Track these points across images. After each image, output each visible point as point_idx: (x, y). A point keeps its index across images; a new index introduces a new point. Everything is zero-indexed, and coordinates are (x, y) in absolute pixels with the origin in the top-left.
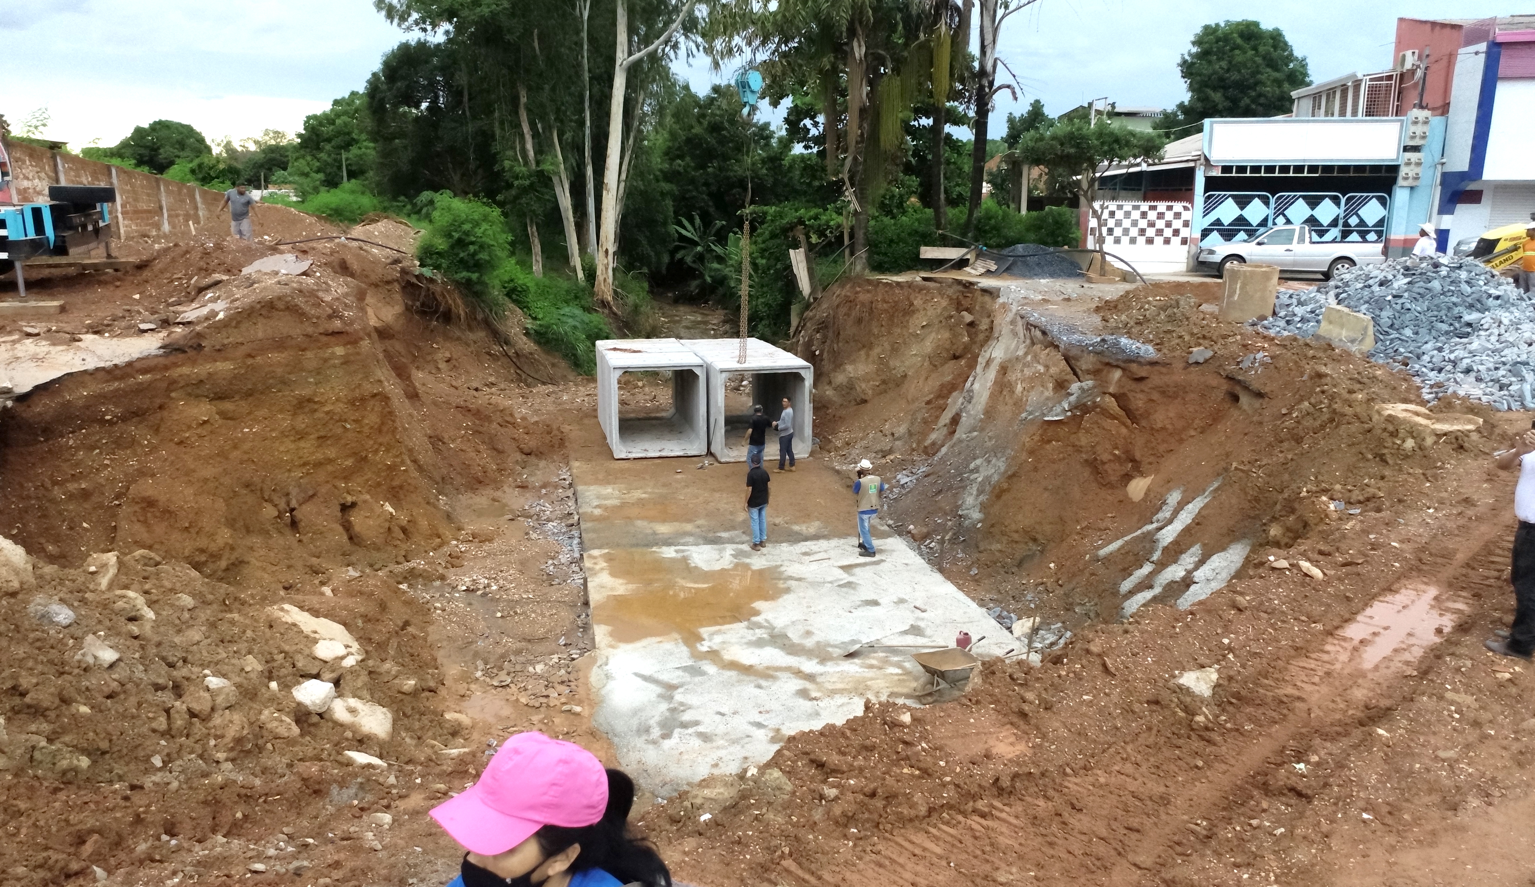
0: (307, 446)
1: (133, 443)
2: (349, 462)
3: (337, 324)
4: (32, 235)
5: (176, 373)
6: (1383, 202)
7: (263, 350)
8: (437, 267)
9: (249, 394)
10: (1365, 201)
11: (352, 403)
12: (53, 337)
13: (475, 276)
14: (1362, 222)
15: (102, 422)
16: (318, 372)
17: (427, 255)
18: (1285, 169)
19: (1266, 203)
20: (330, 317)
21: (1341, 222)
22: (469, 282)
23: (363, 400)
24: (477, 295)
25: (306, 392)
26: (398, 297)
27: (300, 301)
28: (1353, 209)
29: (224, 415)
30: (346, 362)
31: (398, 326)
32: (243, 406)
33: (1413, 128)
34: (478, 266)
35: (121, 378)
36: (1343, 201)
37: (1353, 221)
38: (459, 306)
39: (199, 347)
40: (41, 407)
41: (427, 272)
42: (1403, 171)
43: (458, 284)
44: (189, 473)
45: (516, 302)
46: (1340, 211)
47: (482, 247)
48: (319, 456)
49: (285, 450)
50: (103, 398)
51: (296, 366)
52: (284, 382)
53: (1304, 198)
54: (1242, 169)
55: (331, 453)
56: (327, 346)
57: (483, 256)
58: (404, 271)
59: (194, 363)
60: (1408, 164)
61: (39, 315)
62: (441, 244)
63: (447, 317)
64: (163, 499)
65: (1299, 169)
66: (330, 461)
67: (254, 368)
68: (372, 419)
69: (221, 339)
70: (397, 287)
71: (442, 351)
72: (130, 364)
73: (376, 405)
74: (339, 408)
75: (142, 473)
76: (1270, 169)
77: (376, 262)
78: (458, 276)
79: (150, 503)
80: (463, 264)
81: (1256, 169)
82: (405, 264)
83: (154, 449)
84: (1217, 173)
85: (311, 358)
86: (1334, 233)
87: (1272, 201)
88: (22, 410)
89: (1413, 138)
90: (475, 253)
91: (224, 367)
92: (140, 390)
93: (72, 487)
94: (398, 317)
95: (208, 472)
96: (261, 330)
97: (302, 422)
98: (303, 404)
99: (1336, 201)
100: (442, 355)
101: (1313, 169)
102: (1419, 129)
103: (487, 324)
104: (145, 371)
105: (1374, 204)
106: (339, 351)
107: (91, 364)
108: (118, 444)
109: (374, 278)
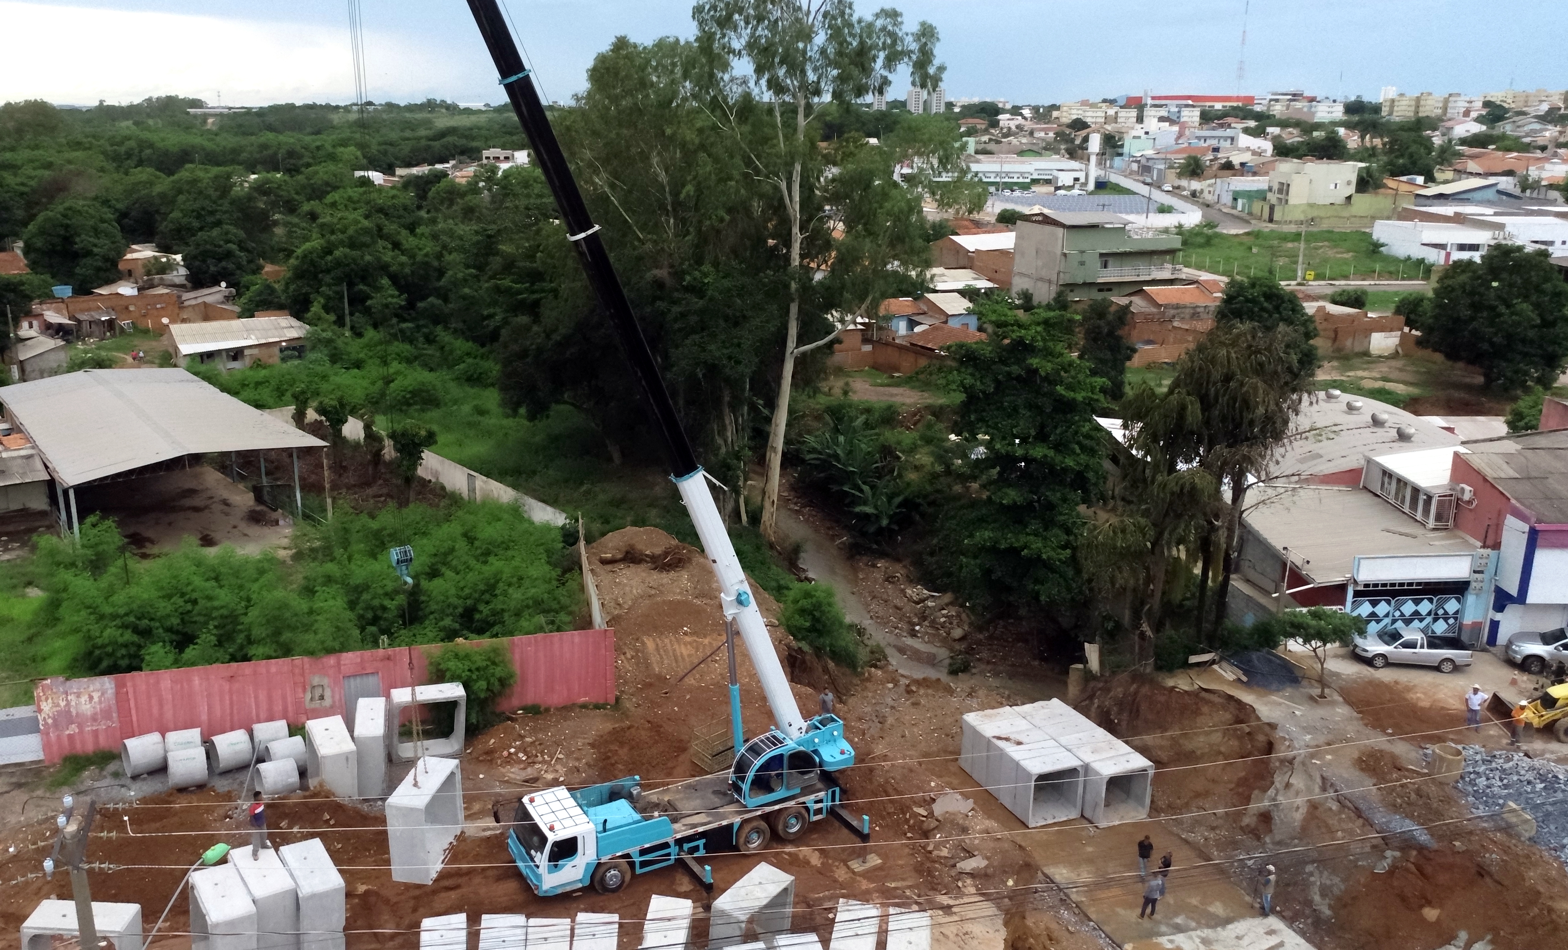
6: (1458, 600)
10: (1447, 600)
14: (1446, 613)
18: (1401, 584)
19: (1389, 604)
21: (1433, 612)
28: (1440, 605)
33: (1478, 560)
36: (1435, 600)
37: (1441, 612)
41: (802, 646)
42: (1473, 585)
46: (1433, 606)
53: (1412, 600)
54: (1375, 585)
60: (1476, 580)
65: (1410, 584)
76: (1393, 584)
81: (1384, 584)
84: (1360, 588)
86: (1429, 619)
87: (1393, 602)
89: (1478, 565)
99: (1431, 600)
101: (1419, 584)
102: (1484, 561)
105: (1453, 601)
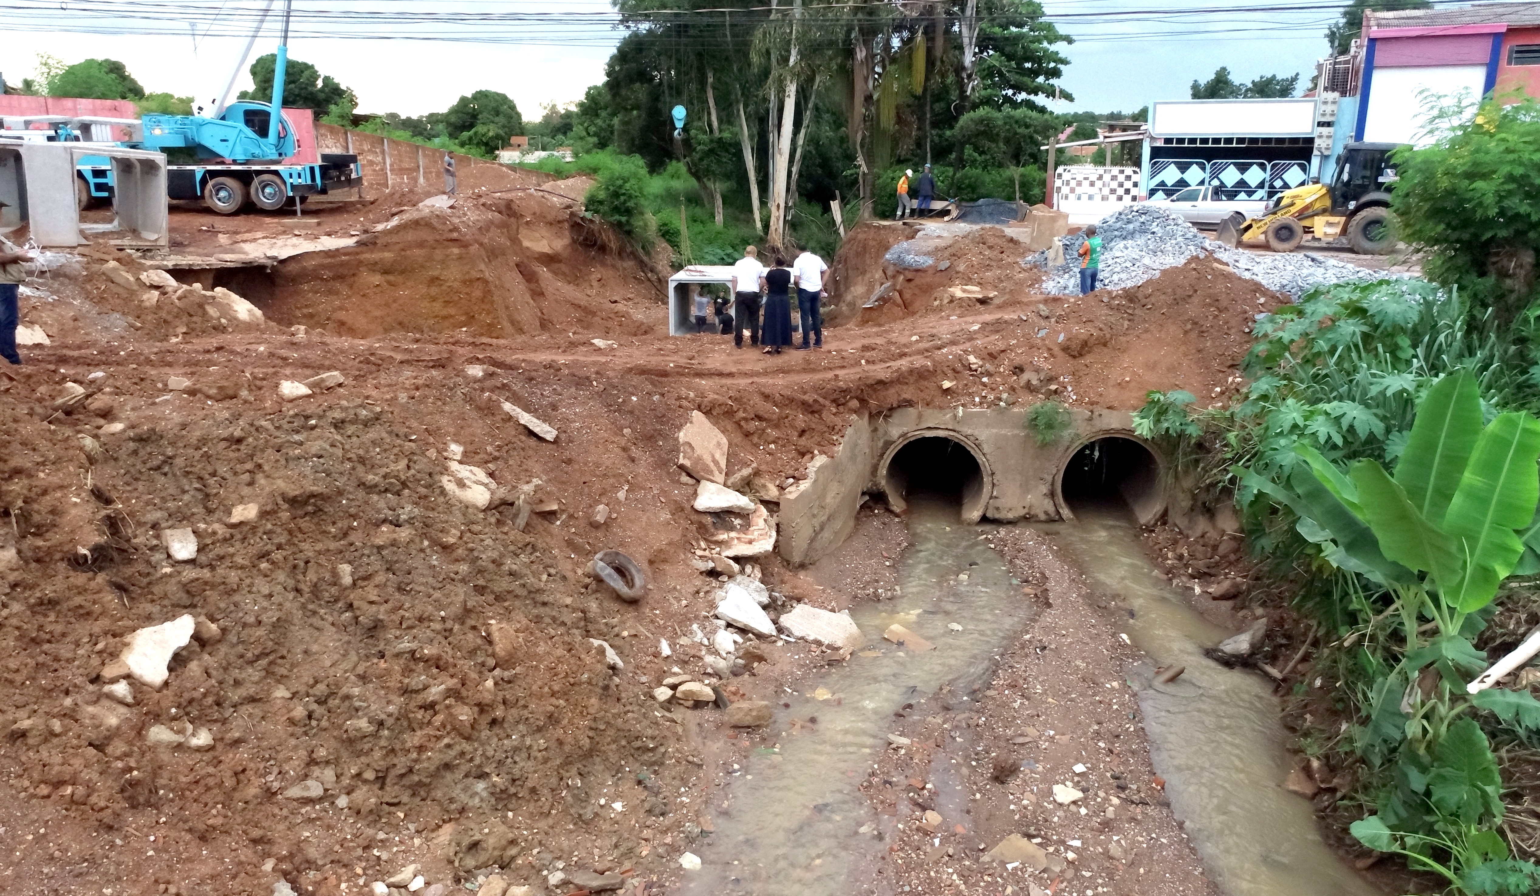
0: (437, 306)
1: (337, 293)
2: (463, 318)
3: (455, 235)
4: (309, 182)
5: (362, 257)
6: (1304, 168)
7: (410, 247)
8: (597, 212)
9: (402, 272)
10: (1287, 167)
11: (464, 282)
12: (307, 237)
13: (624, 219)
14: (1286, 185)
15: (322, 279)
16: (443, 262)
17: (592, 203)
18: (1216, 141)
19: (1203, 169)
20: (451, 231)
21: (1267, 185)
22: (620, 224)
23: (471, 281)
24: (629, 233)
25: (436, 273)
26: (567, 233)
27: (434, 222)
28: (1277, 173)
29: (390, 283)
30: (460, 258)
31: (565, 254)
32: (400, 279)
33: (1323, 107)
34: (628, 212)
35: (333, 257)
36: (1269, 167)
37: (1277, 183)
38: (612, 241)
39: (375, 244)
40: (292, 267)
41: (588, 215)
42: (1317, 142)
43: (612, 225)
44: (367, 312)
45: (669, 241)
46: (1267, 175)
47: (630, 197)
48: (444, 312)
49: (424, 306)
50: (323, 267)
51: (430, 258)
52: (422, 266)
53: (1235, 164)
54: (1181, 141)
55: (452, 311)
56: (447, 247)
57: (630, 204)
58: (572, 214)
59: (372, 252)
60: (1320, 137)
61: (306, 227)
62: (602, 195)
63: (603, 249)
64: (350, 322)
65: (1229, 141)
66: (451, 316)
67: (405, 257)
68: (477, 293)
69: (387, 239)
70: (566, 225)
71: (596, 272)
72: (337, 250)
73: (479, 284)
74: (456, 285)
75: (341, 308)
76: (1205, 141)
77: (553, 206)
78: (612, 219)
79: (342, 323)
80: (616, 210)
81: (1193, 141)
82: (574, 209)
83: (349, 297)
84: (1160, 144)
85: (439, 254)
86: (1261, 193)
87: (1208, 166)
88: (280, 267)
89: (1323, 115)
90: (625, 202)
91: (388, 255)
92: (342, 264)
93: (305, 311)
94: (565, 247)
95: (377, 313)
96: (410, 236)
97: (434, 291)
98: (434, 281)
99: (1263, 167)
100: (596, 276)
101: (1241, 140)
102: (1329, 108)
103: (634, 255)
104: (345, 254)
105: (1295, 170)
106: (456, 251)
107: (319, 248)
108: (330, 292)
109: (550, 218)
